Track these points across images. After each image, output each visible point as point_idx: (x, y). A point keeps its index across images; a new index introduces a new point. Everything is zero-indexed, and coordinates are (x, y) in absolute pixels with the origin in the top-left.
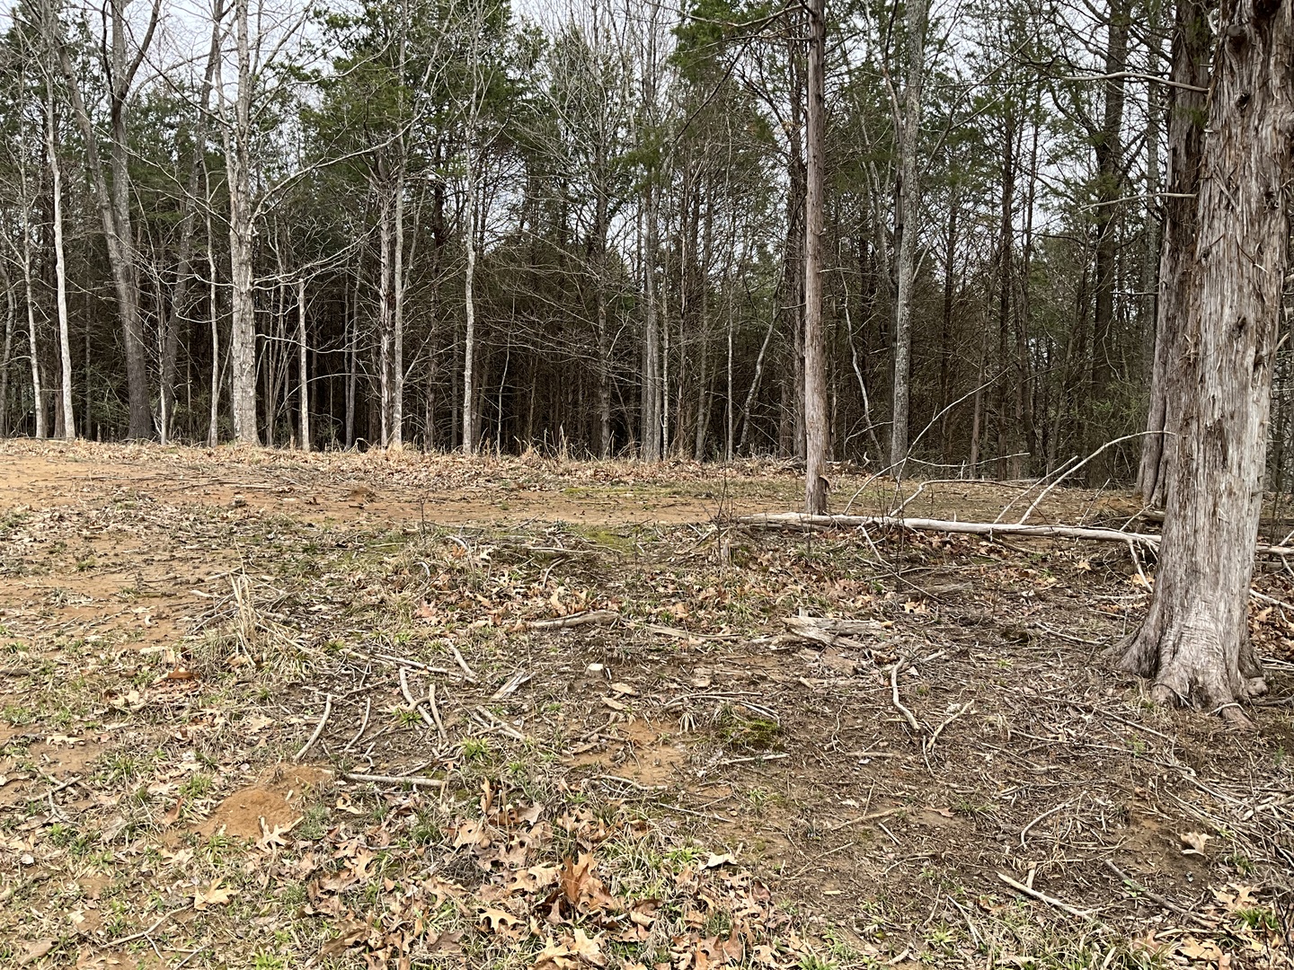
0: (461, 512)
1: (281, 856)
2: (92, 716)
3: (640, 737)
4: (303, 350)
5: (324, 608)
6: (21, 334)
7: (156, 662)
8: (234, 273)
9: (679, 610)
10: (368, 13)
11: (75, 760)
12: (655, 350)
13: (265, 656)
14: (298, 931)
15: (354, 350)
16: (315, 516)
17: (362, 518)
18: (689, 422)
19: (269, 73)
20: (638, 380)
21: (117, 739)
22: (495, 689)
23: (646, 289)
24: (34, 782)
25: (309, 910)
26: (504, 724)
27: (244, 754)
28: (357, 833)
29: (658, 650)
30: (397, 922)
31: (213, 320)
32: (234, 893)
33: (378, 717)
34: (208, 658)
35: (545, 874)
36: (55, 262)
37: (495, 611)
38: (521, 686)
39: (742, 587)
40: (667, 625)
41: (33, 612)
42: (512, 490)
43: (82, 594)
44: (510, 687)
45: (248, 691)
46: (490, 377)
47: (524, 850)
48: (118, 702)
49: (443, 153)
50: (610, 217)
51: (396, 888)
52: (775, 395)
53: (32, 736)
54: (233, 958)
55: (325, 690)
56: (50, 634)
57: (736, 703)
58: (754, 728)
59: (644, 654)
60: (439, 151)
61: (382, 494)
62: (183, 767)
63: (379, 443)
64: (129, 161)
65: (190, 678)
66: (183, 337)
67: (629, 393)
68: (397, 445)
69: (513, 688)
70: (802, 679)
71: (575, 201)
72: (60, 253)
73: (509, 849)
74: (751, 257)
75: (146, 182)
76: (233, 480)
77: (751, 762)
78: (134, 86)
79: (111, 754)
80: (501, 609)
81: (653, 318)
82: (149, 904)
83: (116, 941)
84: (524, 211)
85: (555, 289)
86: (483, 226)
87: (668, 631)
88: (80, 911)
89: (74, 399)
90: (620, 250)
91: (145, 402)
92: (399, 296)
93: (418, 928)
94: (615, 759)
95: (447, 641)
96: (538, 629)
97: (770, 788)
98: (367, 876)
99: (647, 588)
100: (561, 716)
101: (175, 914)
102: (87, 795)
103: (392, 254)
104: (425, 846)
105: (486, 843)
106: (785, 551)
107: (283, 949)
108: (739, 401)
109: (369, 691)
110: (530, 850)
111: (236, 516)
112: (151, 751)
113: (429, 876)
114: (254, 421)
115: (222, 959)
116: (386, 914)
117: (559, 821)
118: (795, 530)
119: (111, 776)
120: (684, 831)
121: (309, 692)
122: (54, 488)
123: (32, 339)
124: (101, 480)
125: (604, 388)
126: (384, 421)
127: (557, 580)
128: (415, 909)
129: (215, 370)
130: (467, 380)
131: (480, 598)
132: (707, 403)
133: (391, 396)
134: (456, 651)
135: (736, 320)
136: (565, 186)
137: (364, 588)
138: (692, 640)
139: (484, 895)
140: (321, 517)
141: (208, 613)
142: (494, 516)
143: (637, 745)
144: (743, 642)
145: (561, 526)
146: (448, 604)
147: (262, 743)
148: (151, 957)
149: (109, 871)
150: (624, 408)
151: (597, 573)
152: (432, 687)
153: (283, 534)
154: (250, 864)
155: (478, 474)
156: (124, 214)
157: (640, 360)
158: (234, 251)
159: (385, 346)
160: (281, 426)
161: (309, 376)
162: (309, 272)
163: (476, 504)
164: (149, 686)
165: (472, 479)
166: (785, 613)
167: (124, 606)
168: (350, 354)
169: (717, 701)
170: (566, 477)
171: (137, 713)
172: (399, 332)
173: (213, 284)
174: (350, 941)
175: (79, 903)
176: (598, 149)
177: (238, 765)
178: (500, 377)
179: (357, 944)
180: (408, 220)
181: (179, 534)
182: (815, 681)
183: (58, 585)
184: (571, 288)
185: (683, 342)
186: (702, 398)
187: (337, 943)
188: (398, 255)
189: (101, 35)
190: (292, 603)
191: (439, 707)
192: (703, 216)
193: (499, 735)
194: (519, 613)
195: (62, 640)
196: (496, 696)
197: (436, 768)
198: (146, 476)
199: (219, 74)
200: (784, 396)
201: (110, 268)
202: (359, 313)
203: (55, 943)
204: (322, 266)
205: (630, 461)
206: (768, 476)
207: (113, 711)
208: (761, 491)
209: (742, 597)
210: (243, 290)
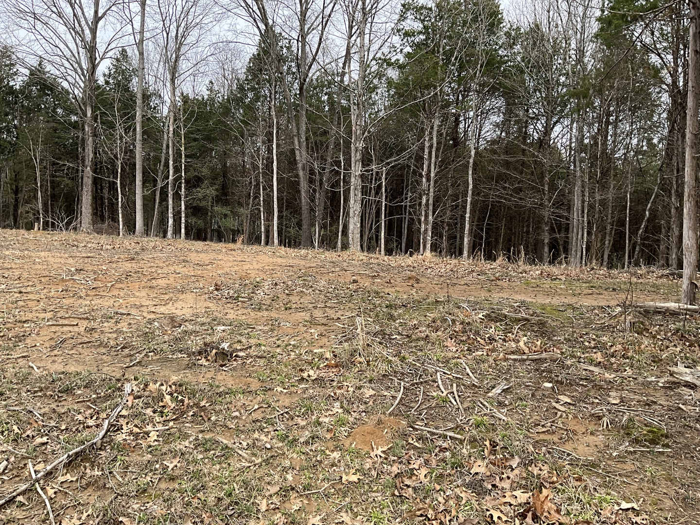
0: (465, 291)
1: (382, 462)
2: (293, 380)
3: (576, 428)
4: (383, 204)
5: (398, 337)
6: (257, 197)
7: (321, 357)
8: (353, 165)
9: (599, 357)
10: (424, 27)
11: (287, 400)
12: (580, 202)
13: (371, 359)
14: (392, 503)
15: (408, 204)
16: (391, 289)
17: (413, 292)
18: (599, 244)
19: (374, 62)
20: (568, 219)
21: (305, 392)
22: (489, 390)
23: (575, 166)
24: (270, 409)
25: (397, 493)
26: (495, 410)
27: (362, 407)
28: (419, 457)
29: (586, 379)
30: (442, 508)
31: (342, 189)
32: (361, 478)
33: (427, 398)
34: (345, 357)
35: (522, 497)
36: (273, 162)
37: (487, 347)
38: (504, 391)
39: (639, 346)
40: (591, 365)
41: (266, 328)
42: (493, 280)
43: (288, 321)
44: (498, 390)
45: (363, 376)
46: (479, 218)
47: (509, 481)
48: (305, 375)
49: (460, 98)
50: (554, 126)
51: (440, 490)
52: (657, 229)
53: (268, 387)
54: (361, 511)
55: (400, 380)
56: (274, 339)
57: (637, 415)
58: (648, 431)
59: (577, 381)
60: (458, 96)
61: (423, 279)
62: (335, 410)
63: (419, 252)
64: (306, 113)
65: (336, 367)
66: (327, 197)
67: (562, 227)
68: (428, 253)
69: (499, 391)
70: (680, 405)
71: (533, 118)
72: (275, 158)
73: (501, 479)
74: (642, 146)
75: (314, 122)
76: (351, 269)
77: (647, 451)
78: (310, 75)
79: (303, 399)
80: (491, 347)
81: (579, 183)
82: (321, 477)
83: (307, 492)
84: (503, 126)
85: (518, 168)
86: (479, 136)
87: (592, 368)
88: (291, 475)
89: (278, 228)
90: (559, 145)
91: (309, 229)
92: (432, 175)
93: (454, 513)
94: (561, 439)
95: (461, 361)
96: (512, 360)
97: (660, 469)
98: (426, 480)
99: (578, 342)
100: (528, 410)
101: (334, 484)
102: (292, 419)
103: (430, 153)
104: (455, 470)
105: (488, 474)
106: (667, 326)
107: (385, 511)
108: (634, 232)
109: (422, 383)
110: (513, 482)
111: (353, 287)
112: (320, 401)
113: (458, 486)
114: (359, 240)
115: (356, 510)
116: (436, 502)
117: (530, 469)
118: (674, 314)
119: (303, 411)
120: (605, 485)
121: (392, 380)
122: (272, 270)
123: (262, 199)
124: (292, 266)
125: (546, 224)
126: (421, 241)
127: (523, 333)
128: (451, 502)
129: (341, 214)
130: (467, 219)
131: (479, 339)
132: (611, 233)
133: (426, 228)
134: (467, 367)
135: (632, 183)
136: (527, 111)
137: (417, 328)
138: (607, 375)
139: (488, 502)
140: (393, 290)
141: (344, 334)
142: (483, 294)
143: (575, 433)
144: (640, 379)
145: (523, 303)
146: (462, 341)
147: (371, 403)
148: (323, 503)
149: (303, 457)
150: (558, 236)
151: (547, 331)
152: (455, 385)
153: (376, 298)
154: (367, 464)
155: (473, 271)
156: (303, 138)
157: (569, 208)
158: (353, 155)
159: (424, 201)
160: (370, 242)
161: (385, 218)
162: (388, 164)
163: (473, 287)
164: (318, 368)
165: (469, 273)
166: (668, 364)
167: (305, 328)
168: (406, 206)
169: (624, 412)
170: (524, 275)
171: (313, 381)
172: (431, 194)
173: (342, 171)
174: (418, 513)
175: (290, 471)
176: (548, 88)
177: (360, 413)
178: (484, 218)
179: (421, 515)
180: (440, 134)
181: (328, 295)
182: (689, 407)
183: (277, 316)
184: (529, 167)
185: (598, 197)
186: (608, 230)
187: (412, 513)
188: (434, 153)
189: (296, 51)
190: (383, 333)
191: (459, 396)
192: (611, 124)
193: (493, 416)
194: (501, 350)
195: (279, 342)
196: (490, 395)
197: (458, 428)
198: (312, 265)
199: (349, 66)
200: (663, 230)
201: (296, 164)
202: (411, 184)
203: (281, 488)
204: (395, 161)
205: (562, 267)
206: (652, 279)
207: (303, 379)
208: (648, 288)
209: (640, 352)
210: (357, 174)
